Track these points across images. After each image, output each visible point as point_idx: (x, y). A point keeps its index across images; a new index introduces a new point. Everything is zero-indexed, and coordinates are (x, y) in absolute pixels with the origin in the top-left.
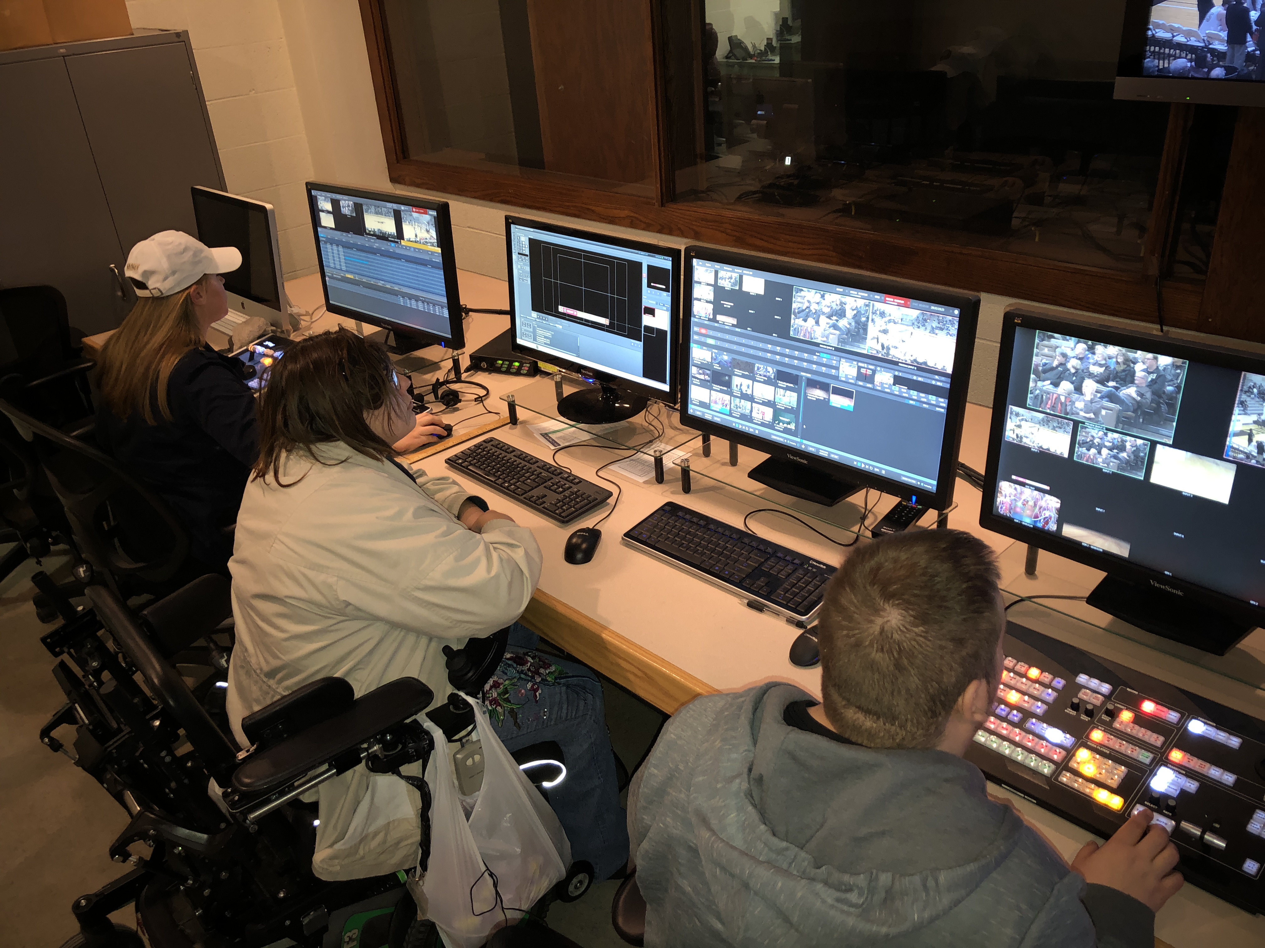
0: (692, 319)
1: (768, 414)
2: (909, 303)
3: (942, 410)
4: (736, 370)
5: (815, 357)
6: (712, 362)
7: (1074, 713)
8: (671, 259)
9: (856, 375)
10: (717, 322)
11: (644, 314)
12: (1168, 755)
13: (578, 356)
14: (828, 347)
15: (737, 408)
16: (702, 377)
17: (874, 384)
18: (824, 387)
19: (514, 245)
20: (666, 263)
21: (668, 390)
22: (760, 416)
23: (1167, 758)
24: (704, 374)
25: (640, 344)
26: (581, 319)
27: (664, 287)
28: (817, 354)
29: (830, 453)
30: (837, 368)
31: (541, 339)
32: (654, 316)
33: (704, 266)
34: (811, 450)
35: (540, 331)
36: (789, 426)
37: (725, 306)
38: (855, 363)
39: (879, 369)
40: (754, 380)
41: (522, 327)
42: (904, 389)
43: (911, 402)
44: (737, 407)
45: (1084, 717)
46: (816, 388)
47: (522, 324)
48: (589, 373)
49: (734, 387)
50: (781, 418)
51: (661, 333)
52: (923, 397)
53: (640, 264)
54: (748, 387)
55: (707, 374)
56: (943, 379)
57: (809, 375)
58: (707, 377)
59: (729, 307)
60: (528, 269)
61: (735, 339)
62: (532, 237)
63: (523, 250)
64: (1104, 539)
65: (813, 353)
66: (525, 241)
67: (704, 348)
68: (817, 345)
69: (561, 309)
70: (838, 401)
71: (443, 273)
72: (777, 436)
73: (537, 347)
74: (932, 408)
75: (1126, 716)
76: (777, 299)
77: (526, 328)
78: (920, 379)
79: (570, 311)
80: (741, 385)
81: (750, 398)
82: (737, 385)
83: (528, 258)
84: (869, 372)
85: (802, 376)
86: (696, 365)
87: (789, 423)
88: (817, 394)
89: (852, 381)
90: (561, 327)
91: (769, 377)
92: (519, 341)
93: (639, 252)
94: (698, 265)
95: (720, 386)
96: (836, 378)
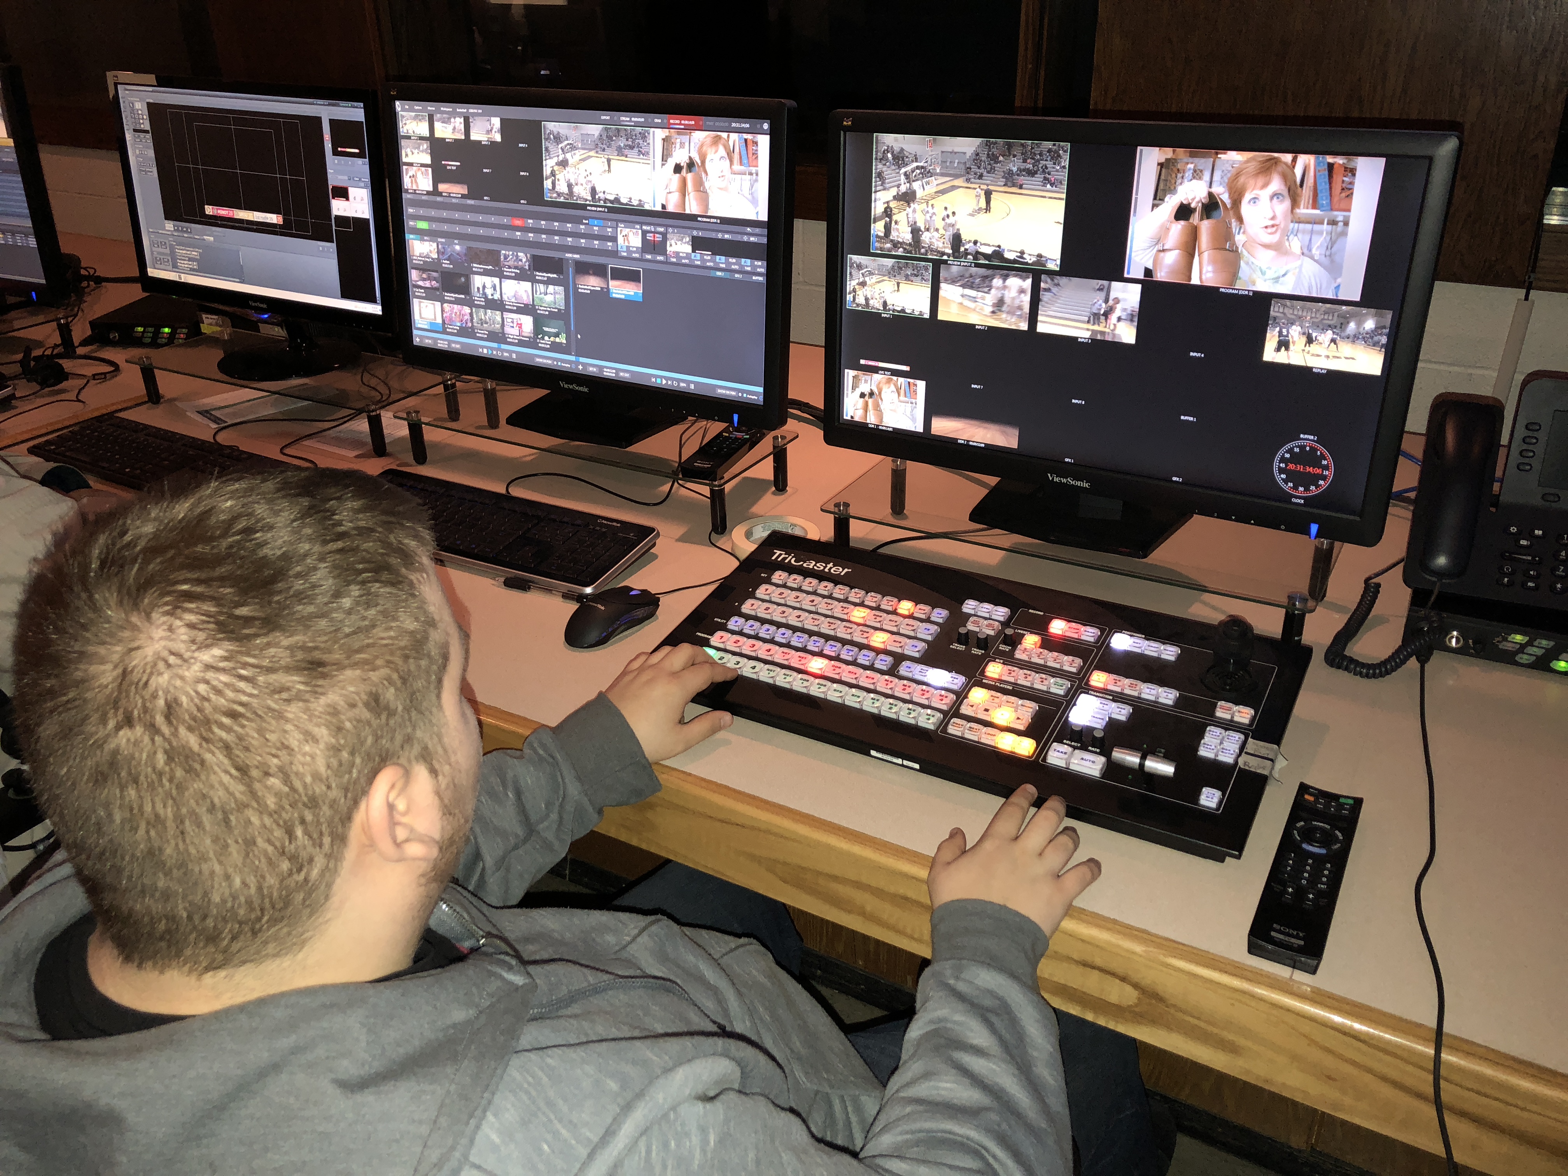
0: (404, 195)
1: (527, 323)
2: (701, 123)
3: (761, 279)
4: (475, 265)
5: (582, 227)
6: (438, 259)
7: (962, 648)
8: (362, 105)
9: (640, 246)
10: (440, 194)
11: (333, 198)
12: (1088, 680)
13: (243, 282)
14: (599, 209)
15: (482, 324)
16: (427, 284)
17: (666, 254)
18: (599, 271)
19: (126, 117)
20: (355, 113)
21: (380, 313)
22: (515, 331)
23: (1087, 684)
24: (429, 279)
25: (332, 247)
26: (241, 221)
27: (357, 151)
28: (584, 221)
29: (618, 370)
30: (614, 239)
31: (184, 264)
32: (347, 199)
33: (411, 110)
34: (592, 370)
35: (181, 251)
36: (557, 340)
37: (449, 168)
38: (638, 227)
39: (670, 230)
40: (502, 276)
41: (154, 249)
42: (707, 255)
43: (719, 274)
44: (482, 322)
45: (976, 651)
46: (590, 274)
47: (152, 244)
48: (262, 306)
49: (474, 291)
50: (546, 329)
51: (360, 224)
52: (734, 264)
53: (318, 120)
54: (495, 289)
55: (435, 279)
56: (757, 230)
57: (577, 256)
58: (434, 284)
59: (454, 168)
60: (151, 153)
61: (469, 217)
62: (151, 101)
63: (140, 124)
64: (985, 428)
65: (578, 221)
66: (140, 107)
67: (426, 238)
68: (583, 207)
69: (209, 210)
70: (621, 290)
71: (20, 179)
72: (544, 358)
73: (180, 278)
74: (747, 278)
75: (1031, 640)
76: (520, 145)
77: (160, 250)
78: (727, 236)
79: (223, 212)
80: (484, 287)
81: (498, 305)
82: (478, 288)
83: (149, 136)
84: (659, 238)
85: (568, 259)
86: (416, 268)
87: (557, 335)
88: (592, 283)
89: (637, 255)
90: (212, 239)
91: (522, 269)
92: (152, 272)
93: (315, 101)
94: (403, 110)
95: (455, 293)
96: (615, 254)
